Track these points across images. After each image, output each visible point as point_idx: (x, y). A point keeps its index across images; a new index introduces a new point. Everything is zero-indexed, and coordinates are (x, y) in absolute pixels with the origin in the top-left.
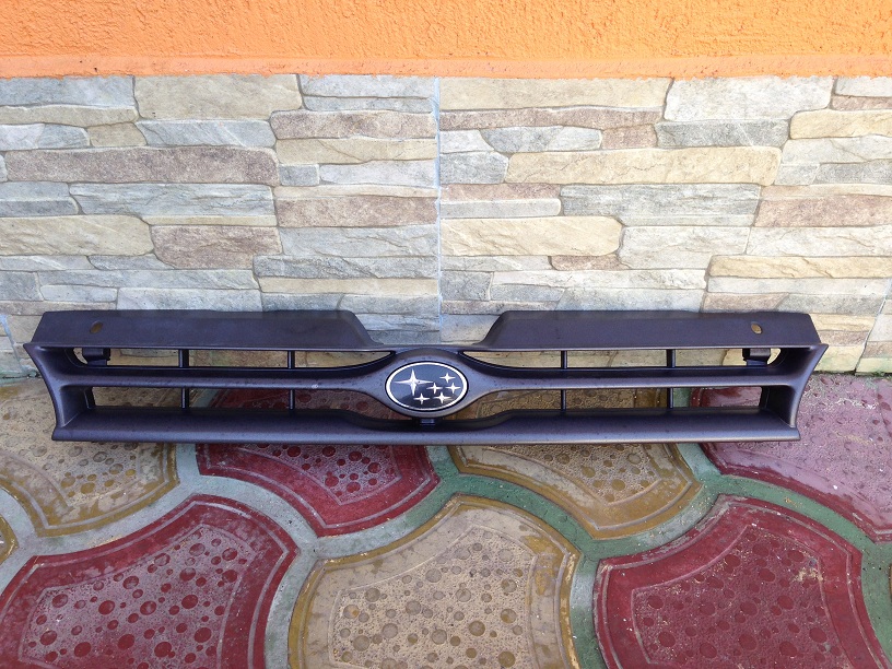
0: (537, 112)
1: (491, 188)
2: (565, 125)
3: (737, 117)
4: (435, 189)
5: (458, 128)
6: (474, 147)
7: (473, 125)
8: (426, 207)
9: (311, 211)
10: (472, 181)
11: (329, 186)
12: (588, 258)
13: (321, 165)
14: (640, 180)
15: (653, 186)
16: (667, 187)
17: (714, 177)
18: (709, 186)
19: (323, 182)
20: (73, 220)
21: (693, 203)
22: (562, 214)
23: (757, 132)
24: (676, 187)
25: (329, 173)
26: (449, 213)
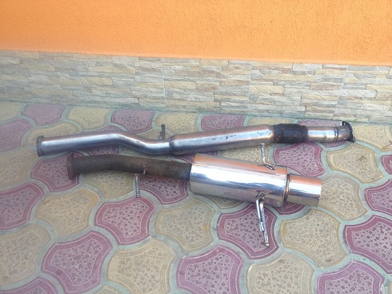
0: (270, 67)
1: (260, 80)
2: (274, 70)
3: (305, 70)
4: (250, 80)
5: (255, 69)
6: (258, 73)
7: (258, 69)
8: (248, 83)
9: (226, 83)
10: (257, 79)
11: (230, 78)
12: (278, 94)
13: (230, 74)
14: (288, 80)
15: (290, 81)
16: (293, 81)
17: (302, 80)
20: (184, 82)
21: (298, 84)
22: (273, 85)
23: (309, 72)
24: (295, 81)
25: (231, 76)
26: (252, 84)
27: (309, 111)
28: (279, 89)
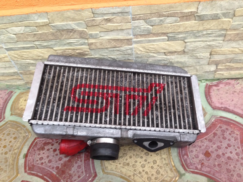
0: (160, 14)
1: (147, 35)
2: (168, 17)
3: (219, 12)
5: (137, 20)
6: (142, 24)
7: (142, 18)
8: (130, 41)
9: (98, 45)
10: (142, 34)
11: (102, 38)
12: (176, 52)
13: (100, 32)
14: (190, 30)
15: (194, 31)
16: (198, 32)
17: (212, 28)
18: (211, 30)
19: (101, 37)
20: (36, 50)
21: (206, 35)
22: (168, 41)
23: (225, 15)
24: (201, 31)
25: (102, 34)
26: (136, 42)
27: (221, 70)
28: (177, 46)
